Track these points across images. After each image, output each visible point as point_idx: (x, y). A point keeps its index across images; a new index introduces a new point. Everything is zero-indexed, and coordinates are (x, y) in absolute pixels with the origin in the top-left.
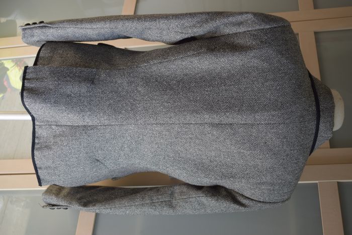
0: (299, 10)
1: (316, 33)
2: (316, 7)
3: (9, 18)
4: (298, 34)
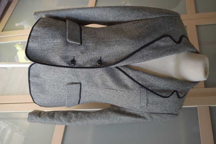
0: (187, 14)
1: (197, 26)
2: (197, 12)
3: (20, 24)
4: (186, 27)
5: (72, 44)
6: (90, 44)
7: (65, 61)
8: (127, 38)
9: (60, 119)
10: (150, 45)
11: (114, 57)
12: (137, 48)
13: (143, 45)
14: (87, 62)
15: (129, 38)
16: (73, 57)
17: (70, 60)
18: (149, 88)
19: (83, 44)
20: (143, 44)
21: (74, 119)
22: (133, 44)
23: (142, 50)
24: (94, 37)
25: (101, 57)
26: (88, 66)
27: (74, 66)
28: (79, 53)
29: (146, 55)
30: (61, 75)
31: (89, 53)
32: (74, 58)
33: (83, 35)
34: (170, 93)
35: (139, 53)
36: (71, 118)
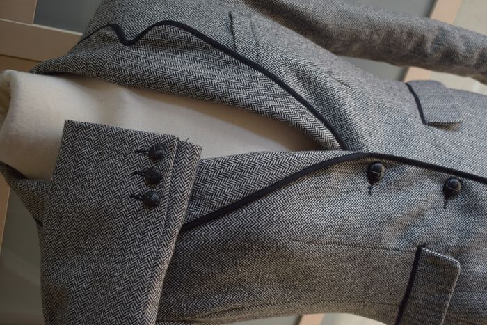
5: (447, 251)
6: (393, 243)
7: (473, 196)
8: (285, 248)
9: (466, 43)
10: (206, 211)
11: (331, 184)
12: (256, 205)
13: (234, 216)
14: (411, 184)
15: (278, 249)
16: (448, 206)
17: (459, 199)
18: (226, 57)
19: (415, 248)
20: (234, 221)
21: (430, 37)
22: (270, 223)
23: (240, 195)
24: (375, 269)
25: (370, 193)
26: (411, 169)
27: (451, 178)
28: (430, 217)
29: (226, 176)
30: (479, 156)
31: (405, 211)
32: (445, 203)
33: (405, 282)
34: (150, 35)
35: (255, 188)
36: (437, 41)
